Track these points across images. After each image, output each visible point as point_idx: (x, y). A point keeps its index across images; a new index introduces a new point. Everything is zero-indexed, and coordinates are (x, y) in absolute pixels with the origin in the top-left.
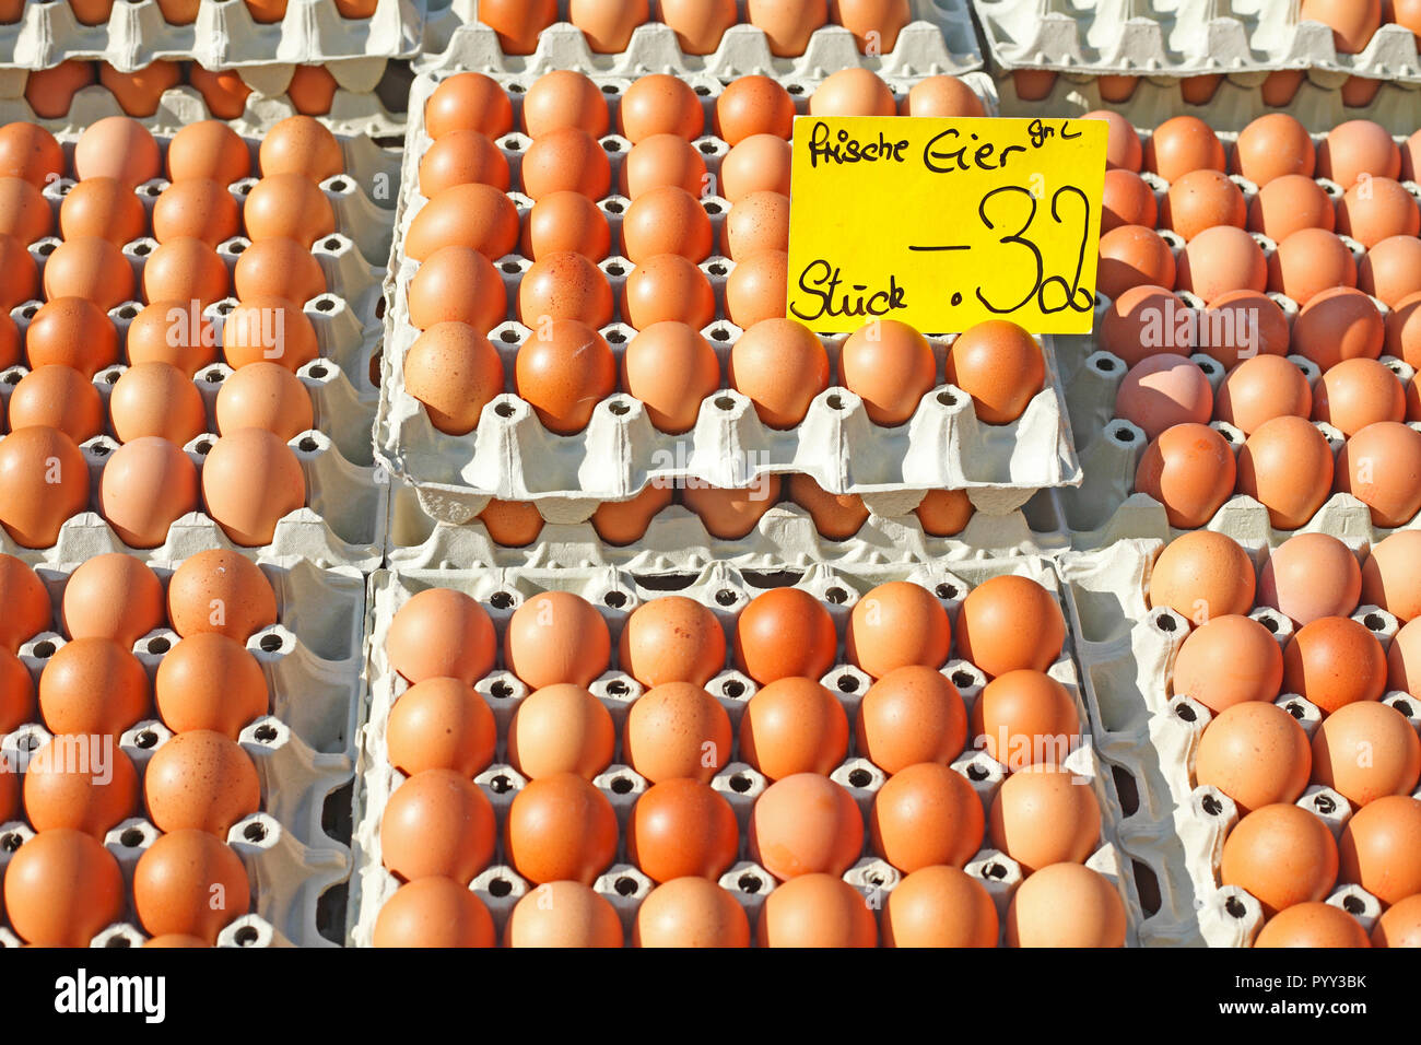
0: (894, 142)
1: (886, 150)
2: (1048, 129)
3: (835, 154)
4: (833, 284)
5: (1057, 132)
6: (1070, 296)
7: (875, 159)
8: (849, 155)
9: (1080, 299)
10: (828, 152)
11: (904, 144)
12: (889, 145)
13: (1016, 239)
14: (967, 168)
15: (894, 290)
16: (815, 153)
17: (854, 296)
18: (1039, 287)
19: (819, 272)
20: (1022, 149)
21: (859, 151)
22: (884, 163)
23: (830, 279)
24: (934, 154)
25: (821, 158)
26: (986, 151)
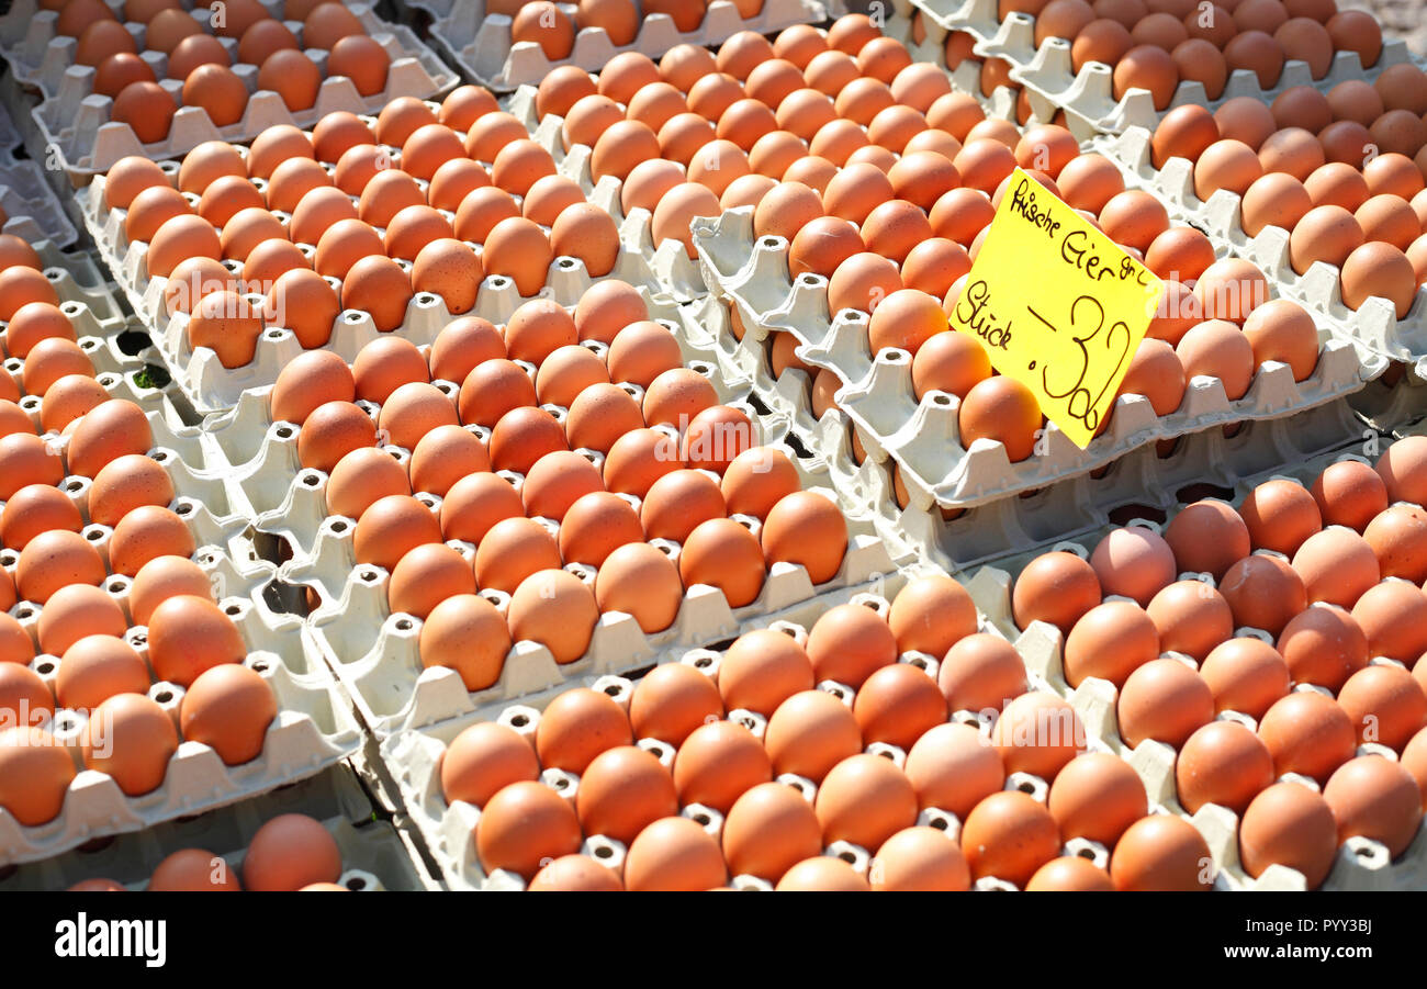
0: (1054, 221)
1: (1048, 223)
2: (1132, 269)
3: (1024, 208)
4: (983, 304)
5: (1137, 274)
6: (1088, 412)
7: (1040, 226)
8: (1030, 214)
9: (1091, 417)
10: (1021, 203)
11: (1057, 226)
12: (1050, 221)
13: (1080, 342)
14: (1080, 267)
15: (1007, 334)
16: (1016, 200)
17: (988, 321)
18: (1076, 390)
19: (979, 290)
20: (1113, 275)
21: (1035, 215)
22: (1043, 232)
23: (982, 300)
24: (1069, 245)
25: (1017, 205)
26: (1094, 261)
